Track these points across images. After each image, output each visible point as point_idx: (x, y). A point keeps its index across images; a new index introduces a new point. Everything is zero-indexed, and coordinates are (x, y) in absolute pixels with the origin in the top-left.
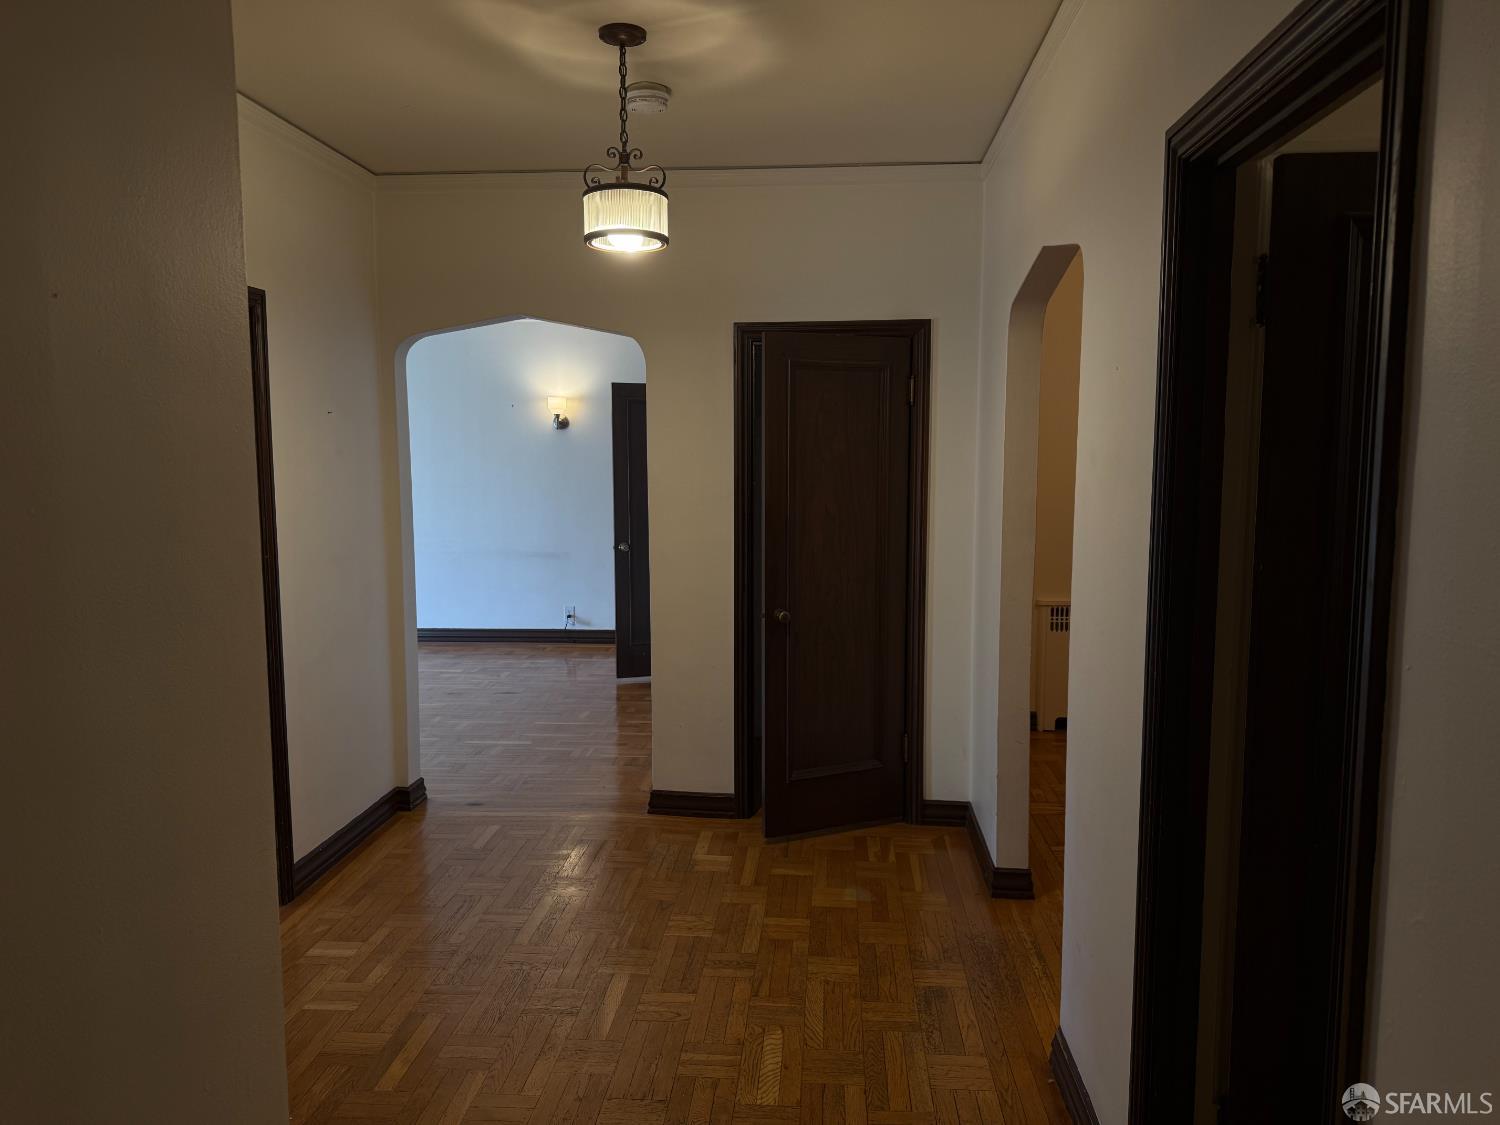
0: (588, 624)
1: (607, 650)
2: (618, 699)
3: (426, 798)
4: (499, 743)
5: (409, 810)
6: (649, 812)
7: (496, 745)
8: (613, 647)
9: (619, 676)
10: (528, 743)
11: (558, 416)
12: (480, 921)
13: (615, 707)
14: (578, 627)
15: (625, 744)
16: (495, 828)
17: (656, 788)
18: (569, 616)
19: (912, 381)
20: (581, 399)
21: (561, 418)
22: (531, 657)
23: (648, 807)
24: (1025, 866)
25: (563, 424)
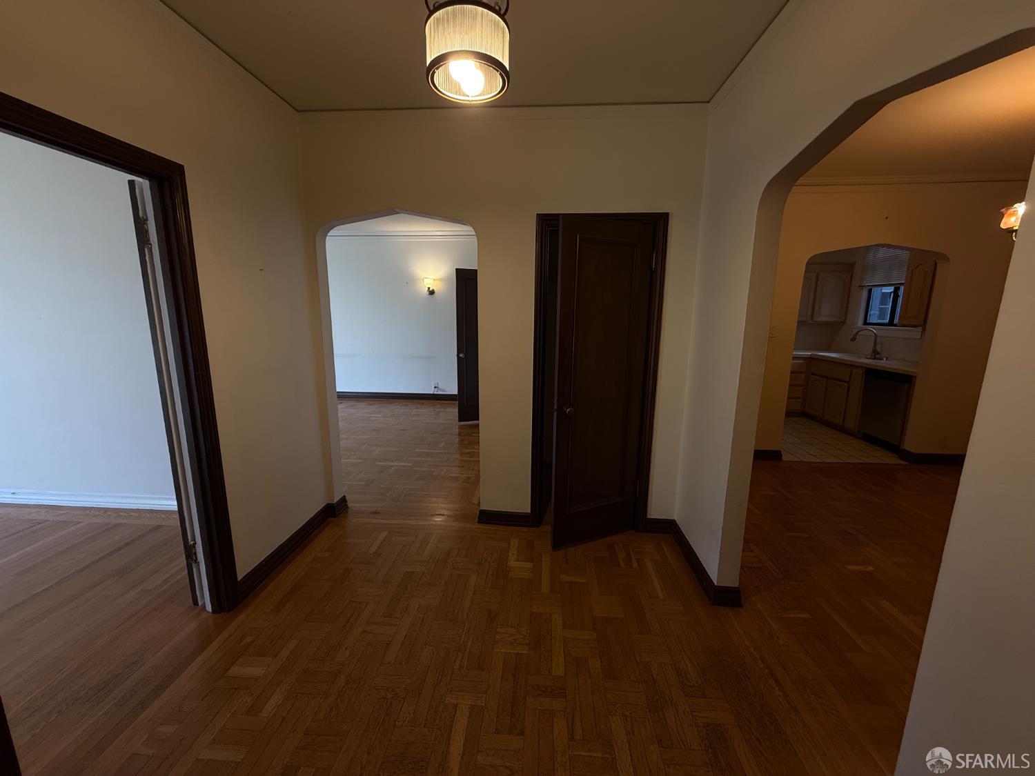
0: (444, 391)
1: (453, 404)
2: (460, 434)
3: (347, 507)
4: (395, 464)
5: (335, 517)
6: (478, 523)
7: (392, 466)
8: (457, 402)
9: (460, 421)
10: (410, 464)
11: (429, 288)
12: (364, 632)
13: (457, 440)
14: (440, 393)
15: (463, 467)
16: (384, 534)
17: (483, 507)
18: (435, 387)
19: (654, 255)
20: (441, 280)
21: (431, 289)
22: (416, 408)
23: (477, 519)
24: (736, 585)
25: (432, 292)
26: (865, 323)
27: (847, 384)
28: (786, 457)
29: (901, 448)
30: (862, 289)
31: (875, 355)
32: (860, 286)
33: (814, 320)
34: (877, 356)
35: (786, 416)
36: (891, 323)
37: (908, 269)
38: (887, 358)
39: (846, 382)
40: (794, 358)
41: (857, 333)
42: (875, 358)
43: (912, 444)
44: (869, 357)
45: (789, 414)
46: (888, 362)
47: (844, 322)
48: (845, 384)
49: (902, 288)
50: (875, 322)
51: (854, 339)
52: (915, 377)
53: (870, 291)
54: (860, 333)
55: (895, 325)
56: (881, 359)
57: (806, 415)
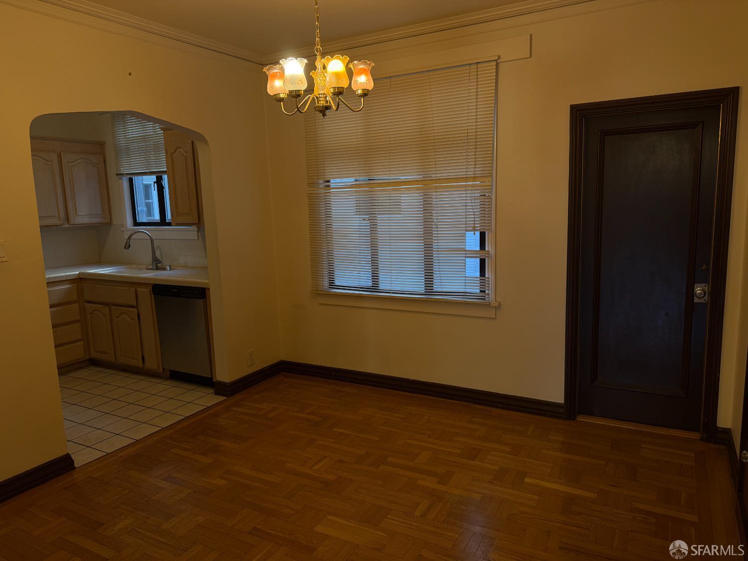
26: (136, 224)
27: (135, 310)
28: (80, 459)
29: (214, 380)
30: (121, 179)
31: (156, 264)
32: (117, 175)
33: (72, 222)
34: (159, 265)
35: (60, 374)
36: (163, 222)
37: (167, 153)
38: (170, 266)
39: (132, 307)
40: (51, 283)
41: (129, 238)
42: (157, 269)
43: (225, 373)
44: (151, 267)
45: (64, 369)
46: (172, 272)
47: (110, 223)
48: (132, 309)
49: (165, 177)
50: (145, 221)
51: (128, 246)
52: (209, 289)
53: (131, 180)
54: (132, 238)
55: (169, 224)
56: (164, 269)
57: (94, 362)
